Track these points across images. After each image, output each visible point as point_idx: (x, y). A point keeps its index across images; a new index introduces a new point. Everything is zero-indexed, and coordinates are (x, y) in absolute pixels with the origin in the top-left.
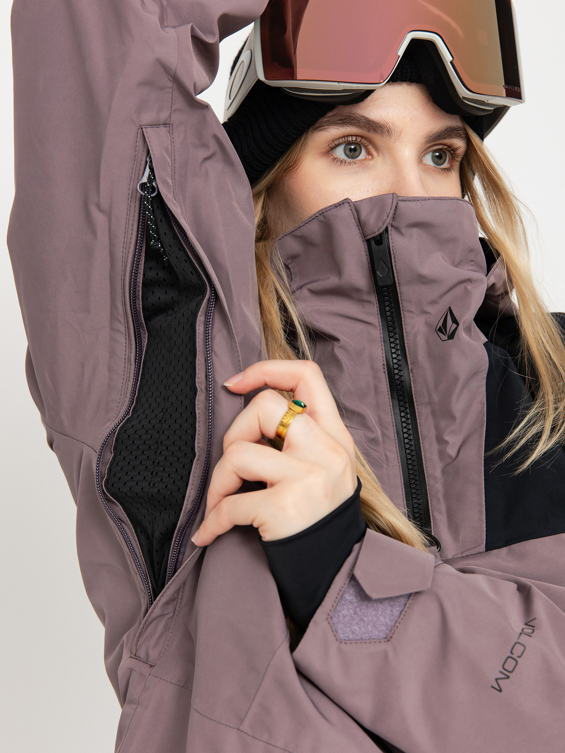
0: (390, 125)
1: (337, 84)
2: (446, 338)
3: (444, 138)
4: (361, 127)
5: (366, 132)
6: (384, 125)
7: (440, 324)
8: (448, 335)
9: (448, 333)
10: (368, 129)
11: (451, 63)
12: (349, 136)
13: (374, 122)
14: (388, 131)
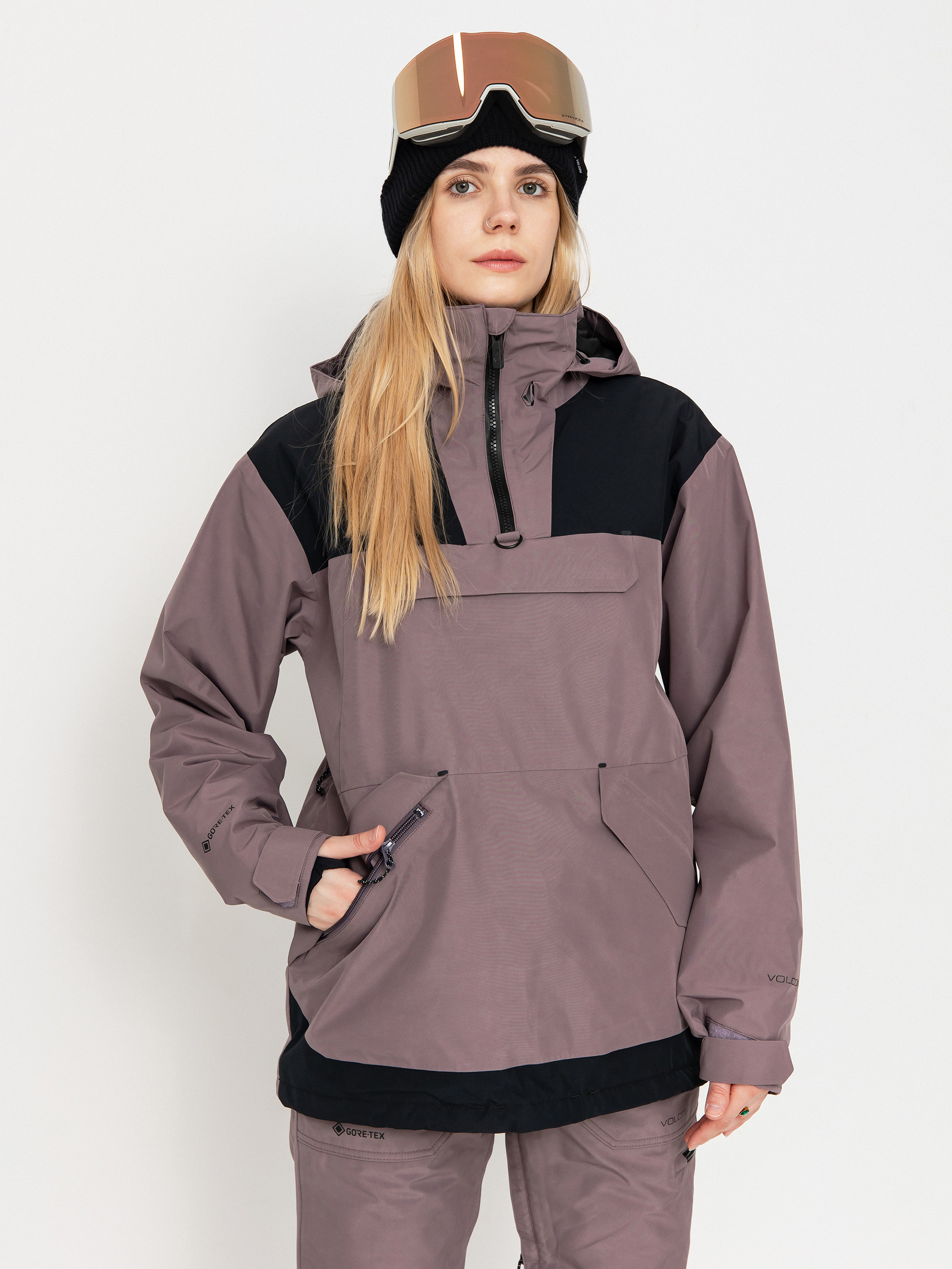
1: (442, 124)
6: (483, 165)
13: (474, 163)
14: (486, 169)
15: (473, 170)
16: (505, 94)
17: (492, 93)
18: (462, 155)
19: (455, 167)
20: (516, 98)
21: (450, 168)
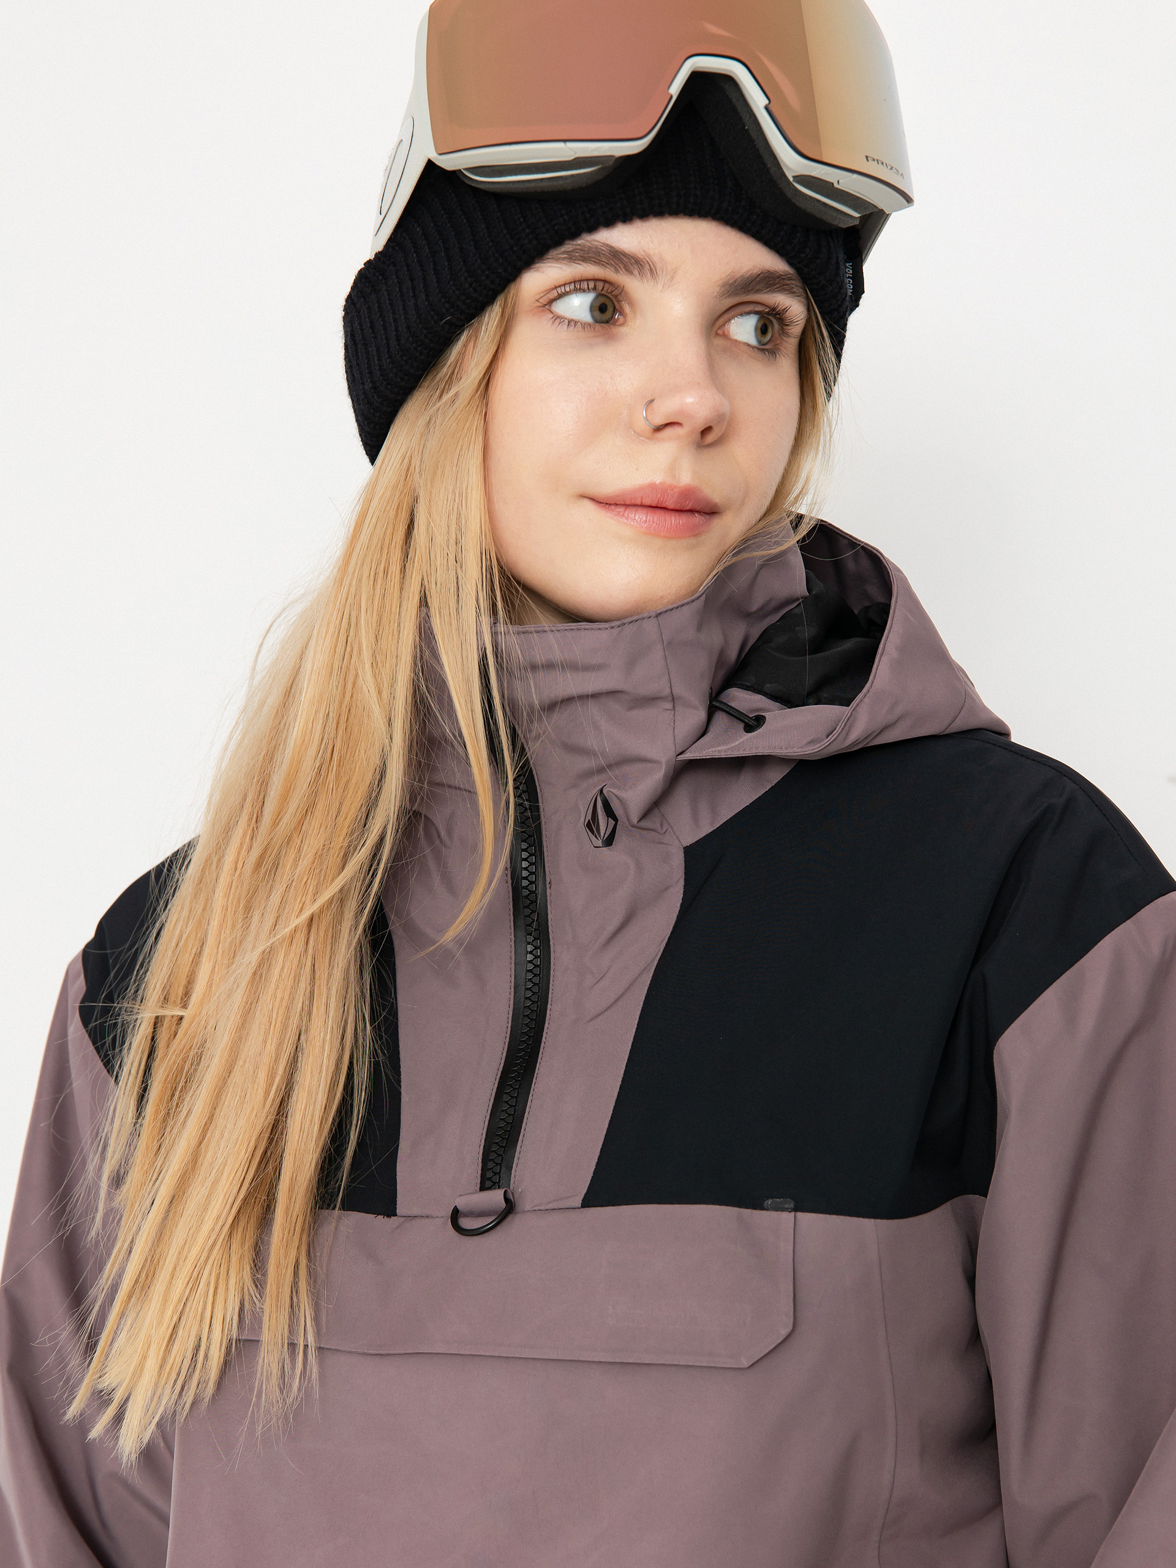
0: (656, 259)
1: (561, 145)
2: (600, 843)
3: (758, 291)
4: (603, 265)
5: (612, 273)
6: (645, 261)
7: (589, 817)
8: (604, 837)
9: (602, 834)
10: (615, 267)
11: (767, 108)
12: (584, 280)
13: (625, 254)
14: (651, 270)
15: (617, 271)
16: (729, 80)
17: (697, 77)
18: (592, 229)
19: (571, 258)
20: (757, 99)
21: (558, 260)
